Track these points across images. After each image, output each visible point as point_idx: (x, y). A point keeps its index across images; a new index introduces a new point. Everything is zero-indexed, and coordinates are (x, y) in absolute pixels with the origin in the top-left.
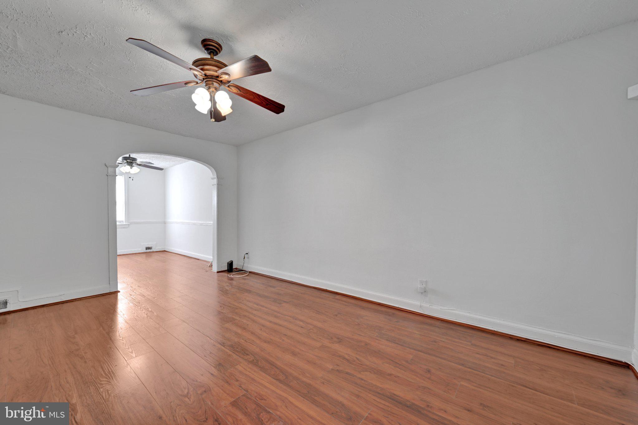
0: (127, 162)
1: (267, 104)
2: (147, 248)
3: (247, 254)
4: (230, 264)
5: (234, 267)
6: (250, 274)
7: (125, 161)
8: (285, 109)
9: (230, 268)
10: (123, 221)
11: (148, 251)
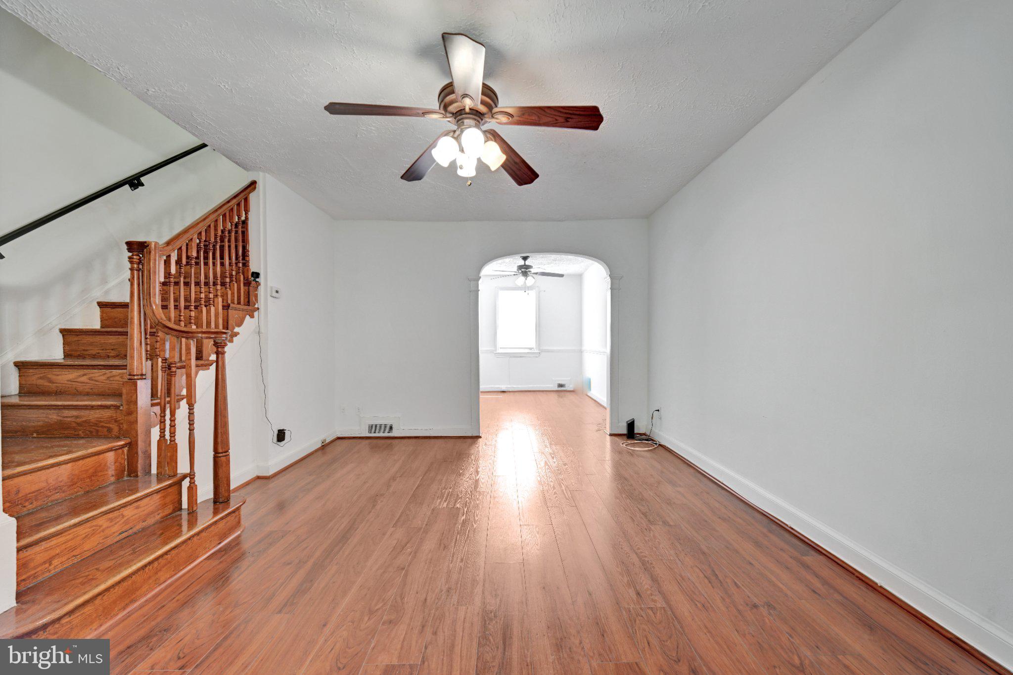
0: (522, 272)
1: (567, 120)
2: (561, 386)
3: (658, 410)
4: (631, 425)
5: (636, 431)
6: (660, 447)
7: (520, 271)
8: (602, 111)
9: (631, 432)
10: (533, 348)
11: (560, 389)
